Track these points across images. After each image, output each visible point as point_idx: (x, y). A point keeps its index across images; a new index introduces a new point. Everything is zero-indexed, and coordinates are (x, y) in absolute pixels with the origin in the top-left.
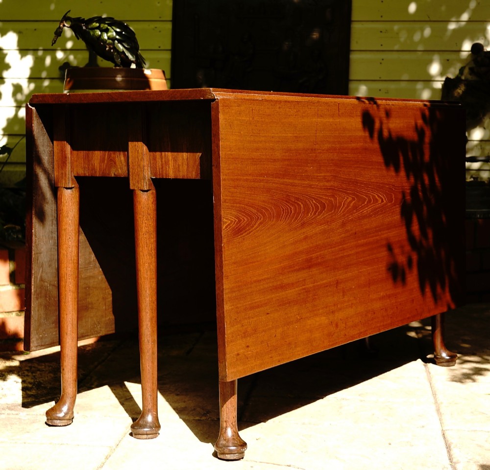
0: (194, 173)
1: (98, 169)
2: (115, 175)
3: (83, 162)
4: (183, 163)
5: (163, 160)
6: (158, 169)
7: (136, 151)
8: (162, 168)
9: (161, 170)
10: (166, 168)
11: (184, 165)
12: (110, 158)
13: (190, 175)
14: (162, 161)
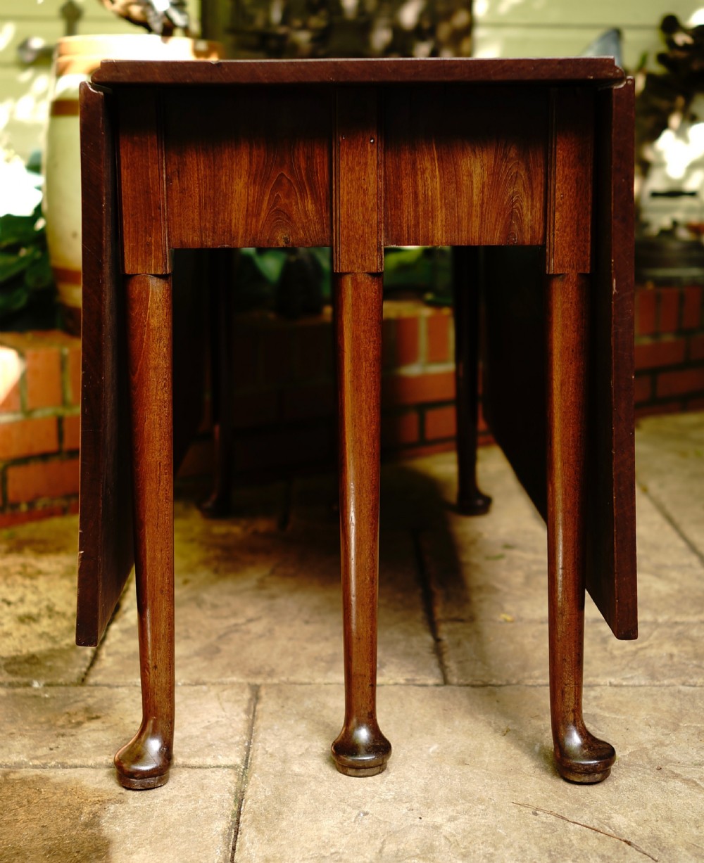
0: (497, 234)
1: (241, 231)
2: (287, 242)
3: (197, 217)
4: (470, 215)
5: (421, 208)
6: (405, 229)
7: (361, 192)
8: (417, 225)
9: (412, 229)
10: (427, 226)
11: (474, 219)
12: (274, 205)
13: (488, 238)
14: (416, 211)
